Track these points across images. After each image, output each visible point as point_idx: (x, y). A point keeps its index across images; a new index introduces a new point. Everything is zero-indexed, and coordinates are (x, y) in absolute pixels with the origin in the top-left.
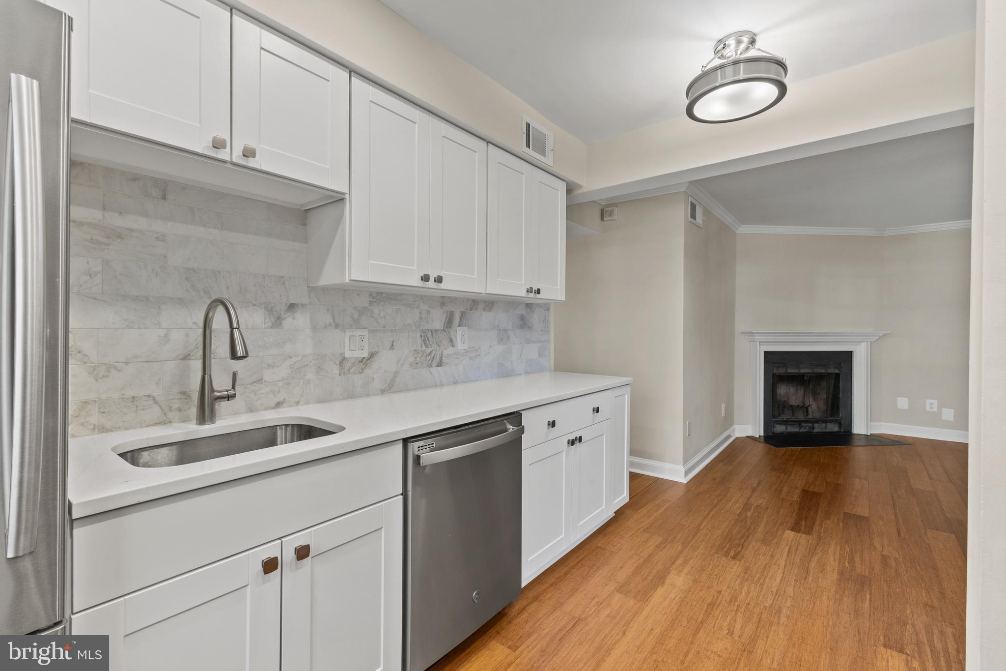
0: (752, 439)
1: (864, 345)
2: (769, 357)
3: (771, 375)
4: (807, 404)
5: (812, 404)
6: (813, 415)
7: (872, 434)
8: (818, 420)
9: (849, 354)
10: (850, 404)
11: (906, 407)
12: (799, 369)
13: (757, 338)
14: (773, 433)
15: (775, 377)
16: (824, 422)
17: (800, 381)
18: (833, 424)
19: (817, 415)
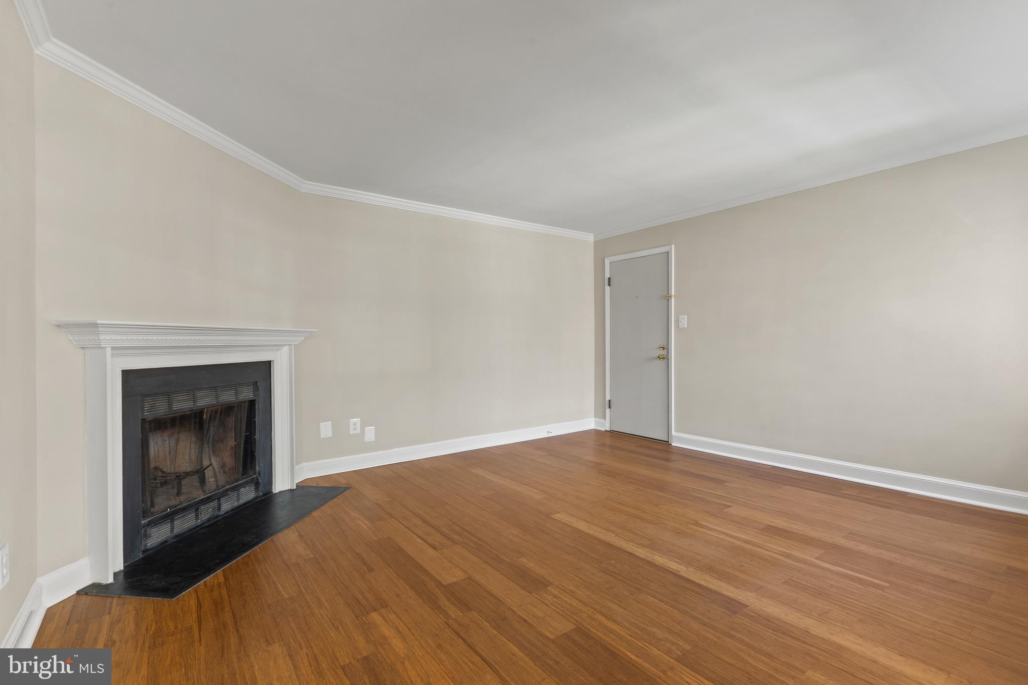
0: (97, 595)
1: (286, 349)
2: (133, 381)
3: (140, 421)
4: (206, 463)
5: (213, 461)
6: (217, 481)
7: (298, 486)
8: (227, 490)
9: (267, 366)
10: (269, 448)
11: (330, 435)
12: (195, 401)
13: (107, 339)
14: (144, 552)
15: (147, 426)
16: (235, 489)
17: (195, 423)
18: (247, 488)
19: (222, 479)
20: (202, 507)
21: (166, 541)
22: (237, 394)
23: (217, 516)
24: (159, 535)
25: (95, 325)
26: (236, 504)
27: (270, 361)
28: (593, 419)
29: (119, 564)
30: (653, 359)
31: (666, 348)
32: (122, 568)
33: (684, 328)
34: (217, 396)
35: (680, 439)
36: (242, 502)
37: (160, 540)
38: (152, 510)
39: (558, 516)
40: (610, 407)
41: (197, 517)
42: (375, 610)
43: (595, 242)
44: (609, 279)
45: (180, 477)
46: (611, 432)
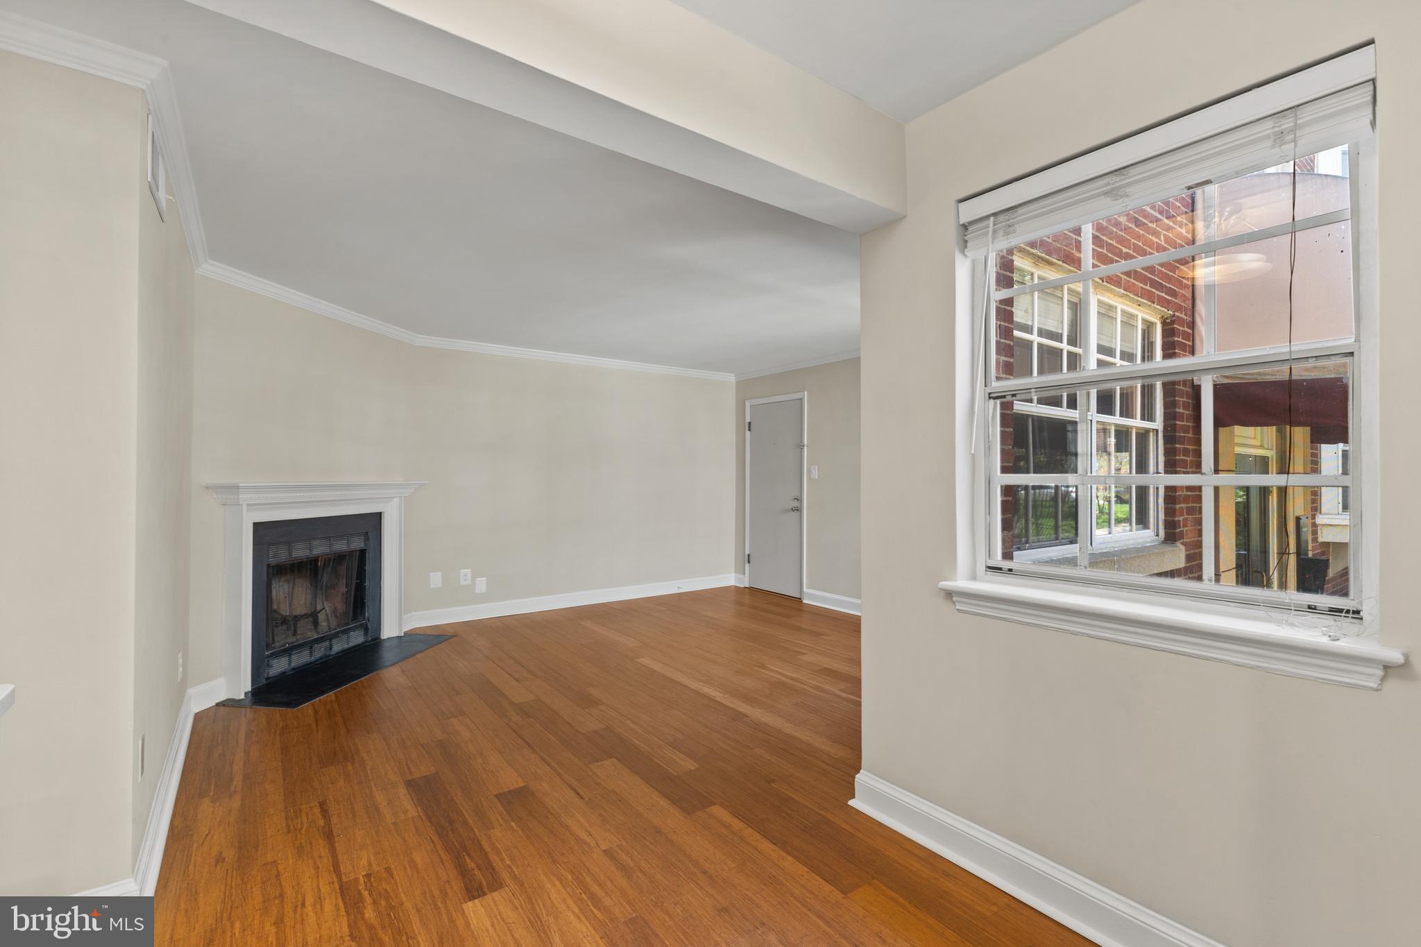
0: (233, 706)
1: (396, 501)
2: (262, 531)
3: (265, 567)
4: (319, 608)
5: (326, 606)
6: (329, 626)
7: (405, 633)
8: (338, 632)
9: (378, 517)
10: (379, 595)
11: (440, 585)
12: (311, 550)
13: (244, 498)
14: (267, 679)
15: (271, 570)
16: (346, 632)
17: (311, 570)
18: (357, 632)
19: (334, 622)
20: (316, 646)
21: (285, 673)
22: (348, 544)
23: (329, 656)
24: (279, 666)
25: (237, 487)
26: (346, 646)
27: (381, 513)
28: (733, 575)
29: (247, 686)
30: (787, 511)
31: (799, 499)
32: (250, 690)
33: (815, 479)
34: (331, 546)
35: (810, 596)
36: (351, 644)
37: (279, 670)
38: (273, 645)
39: (641, 660)
40: (749, 562)
41: (311, 655)
42: (454, 717)
43: (737, 383)
44: (750, 423)
45: (297, 618)
46: (751, 589)
